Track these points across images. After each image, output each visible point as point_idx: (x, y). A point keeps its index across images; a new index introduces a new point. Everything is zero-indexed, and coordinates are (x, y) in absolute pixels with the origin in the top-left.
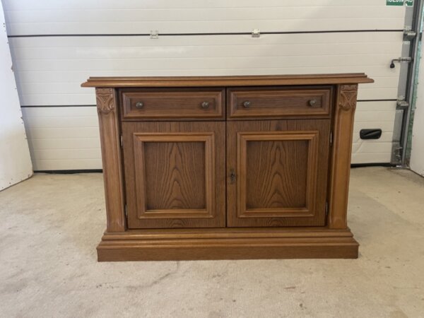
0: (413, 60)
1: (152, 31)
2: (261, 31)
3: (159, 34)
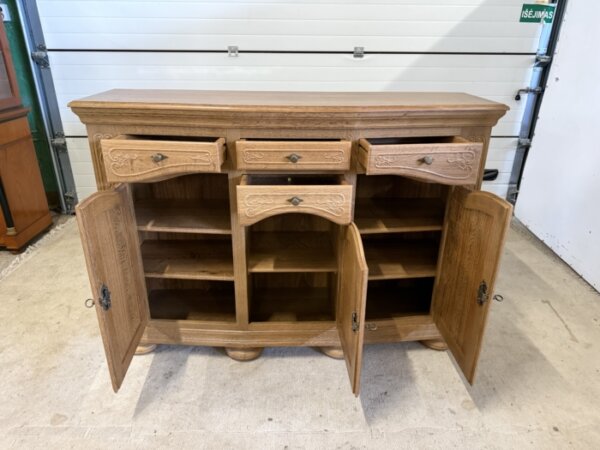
0: (543, 91)
1: (230, 47)
2: (366, 50)
3: (240, 52)
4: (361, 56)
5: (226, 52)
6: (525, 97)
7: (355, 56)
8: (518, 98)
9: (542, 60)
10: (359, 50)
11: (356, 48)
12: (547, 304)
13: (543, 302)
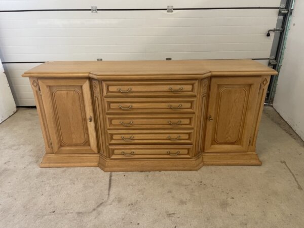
1: (92, 7)
2: (174, 8)
3: (98, 10)
4: (172, 12)
5: (90, 10)
6: (272, 34)
7: (168, 12)
8: (268, 35)
9: (283, 12)
10: (170, 8)
11: (168, 6)
12: (284, 164)
13: (282, 162)
